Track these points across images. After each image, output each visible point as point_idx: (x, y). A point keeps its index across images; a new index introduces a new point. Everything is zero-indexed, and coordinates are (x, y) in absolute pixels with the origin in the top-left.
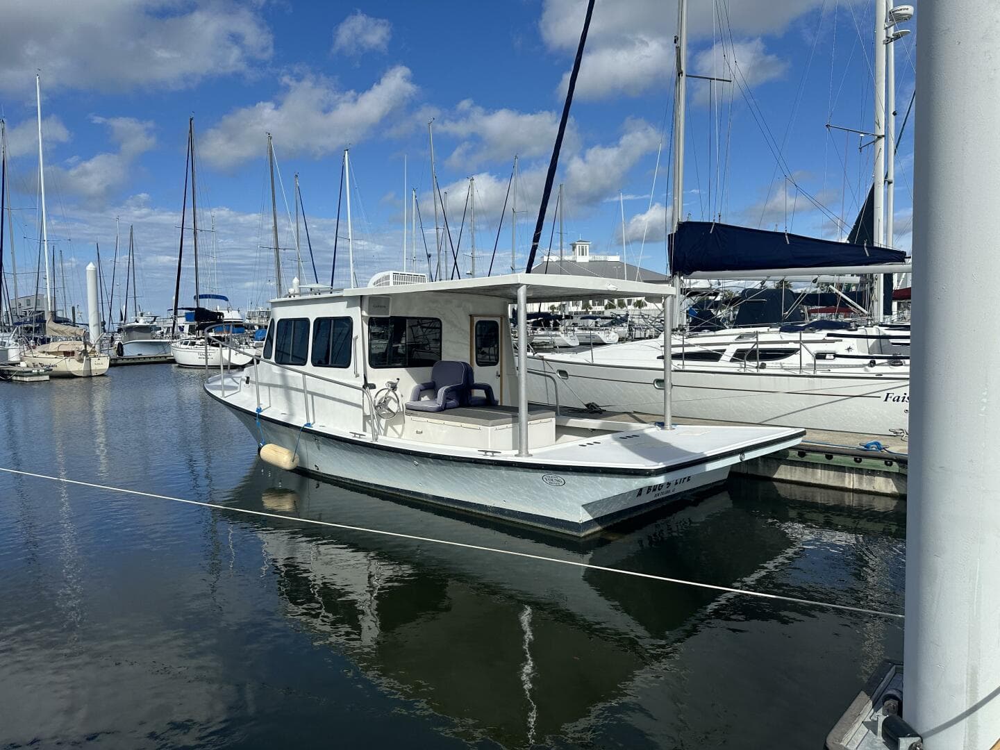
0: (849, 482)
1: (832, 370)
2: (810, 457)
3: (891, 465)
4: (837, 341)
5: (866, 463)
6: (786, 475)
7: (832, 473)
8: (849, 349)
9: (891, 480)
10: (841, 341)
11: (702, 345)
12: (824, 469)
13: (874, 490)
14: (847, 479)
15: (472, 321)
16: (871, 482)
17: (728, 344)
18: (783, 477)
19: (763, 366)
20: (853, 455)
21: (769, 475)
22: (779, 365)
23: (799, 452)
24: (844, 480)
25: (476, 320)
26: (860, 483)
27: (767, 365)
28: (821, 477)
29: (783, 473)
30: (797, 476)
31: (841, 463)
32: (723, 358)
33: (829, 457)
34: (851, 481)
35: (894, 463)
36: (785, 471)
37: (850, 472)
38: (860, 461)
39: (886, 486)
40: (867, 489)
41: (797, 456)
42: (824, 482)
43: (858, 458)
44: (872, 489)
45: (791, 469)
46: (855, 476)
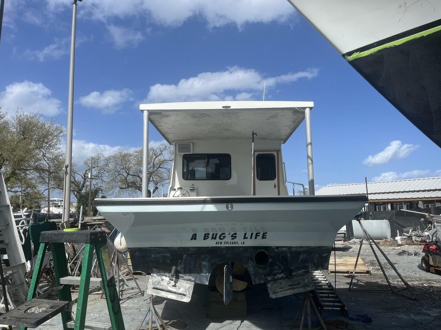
25: (256, 154)
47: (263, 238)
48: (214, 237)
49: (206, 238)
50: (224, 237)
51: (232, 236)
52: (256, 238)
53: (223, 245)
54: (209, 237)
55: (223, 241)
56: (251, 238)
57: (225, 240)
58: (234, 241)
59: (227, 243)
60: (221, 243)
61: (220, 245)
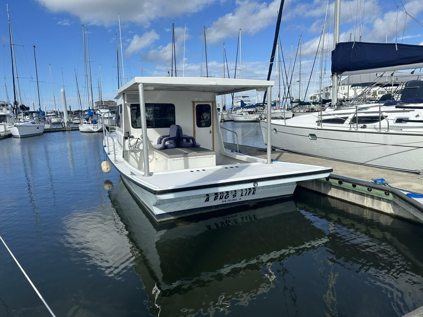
0: (367, 203)
1: (403, 130)
2: (344, 184)
3: (388, 195)
4: (411, 111)
5: (374, 192)
6: (334, 194)
7: (358, 196)
8: (418, 116)
9: (390, 205)
10: (414, 110)
11: (338, 114)
12: (354, 193)
13: (380, 210)
14: (365, 201)
15: (194, 105)
16: (379, 205)
17: (350, 114)
18: (333, 195)
19: (364, 127)
20: (367, 186)
21: (326, 193)
22: (373, 126)
23: (339, 181)
24: (363, 202)
25: (196, 104)
26: (373, 204)
27: (367, 126)
28: (352, 197)
29: (333, 192)
30: (340, 196)
31: (360, 190)
32: (346, 122)
33: (354, 186)
34: (368, 202)
35: (390, 194)
36: (334, 191)
37: (367, 197)
38: (371, 191)
39: (387, 209)
40: (376, 209)
41: (338, 183)
42: (353, 201)
43: (370, 188)
44: (379, 209)
45: (337, 191)
46: (369, 199)
47: (253, 194)
48: (221, 197)
49: (216, 199)
50: (228, 197)
51: (233, 195)
52: (248, 195)
53: (227, 202)
54: (217, 198)
55: (227, 200)
56: (245, 195)
57: (229, 199)
58: (234, 198)
59: (230, 201)
60: (226, 201)
61: (225, 203)
